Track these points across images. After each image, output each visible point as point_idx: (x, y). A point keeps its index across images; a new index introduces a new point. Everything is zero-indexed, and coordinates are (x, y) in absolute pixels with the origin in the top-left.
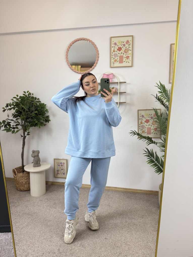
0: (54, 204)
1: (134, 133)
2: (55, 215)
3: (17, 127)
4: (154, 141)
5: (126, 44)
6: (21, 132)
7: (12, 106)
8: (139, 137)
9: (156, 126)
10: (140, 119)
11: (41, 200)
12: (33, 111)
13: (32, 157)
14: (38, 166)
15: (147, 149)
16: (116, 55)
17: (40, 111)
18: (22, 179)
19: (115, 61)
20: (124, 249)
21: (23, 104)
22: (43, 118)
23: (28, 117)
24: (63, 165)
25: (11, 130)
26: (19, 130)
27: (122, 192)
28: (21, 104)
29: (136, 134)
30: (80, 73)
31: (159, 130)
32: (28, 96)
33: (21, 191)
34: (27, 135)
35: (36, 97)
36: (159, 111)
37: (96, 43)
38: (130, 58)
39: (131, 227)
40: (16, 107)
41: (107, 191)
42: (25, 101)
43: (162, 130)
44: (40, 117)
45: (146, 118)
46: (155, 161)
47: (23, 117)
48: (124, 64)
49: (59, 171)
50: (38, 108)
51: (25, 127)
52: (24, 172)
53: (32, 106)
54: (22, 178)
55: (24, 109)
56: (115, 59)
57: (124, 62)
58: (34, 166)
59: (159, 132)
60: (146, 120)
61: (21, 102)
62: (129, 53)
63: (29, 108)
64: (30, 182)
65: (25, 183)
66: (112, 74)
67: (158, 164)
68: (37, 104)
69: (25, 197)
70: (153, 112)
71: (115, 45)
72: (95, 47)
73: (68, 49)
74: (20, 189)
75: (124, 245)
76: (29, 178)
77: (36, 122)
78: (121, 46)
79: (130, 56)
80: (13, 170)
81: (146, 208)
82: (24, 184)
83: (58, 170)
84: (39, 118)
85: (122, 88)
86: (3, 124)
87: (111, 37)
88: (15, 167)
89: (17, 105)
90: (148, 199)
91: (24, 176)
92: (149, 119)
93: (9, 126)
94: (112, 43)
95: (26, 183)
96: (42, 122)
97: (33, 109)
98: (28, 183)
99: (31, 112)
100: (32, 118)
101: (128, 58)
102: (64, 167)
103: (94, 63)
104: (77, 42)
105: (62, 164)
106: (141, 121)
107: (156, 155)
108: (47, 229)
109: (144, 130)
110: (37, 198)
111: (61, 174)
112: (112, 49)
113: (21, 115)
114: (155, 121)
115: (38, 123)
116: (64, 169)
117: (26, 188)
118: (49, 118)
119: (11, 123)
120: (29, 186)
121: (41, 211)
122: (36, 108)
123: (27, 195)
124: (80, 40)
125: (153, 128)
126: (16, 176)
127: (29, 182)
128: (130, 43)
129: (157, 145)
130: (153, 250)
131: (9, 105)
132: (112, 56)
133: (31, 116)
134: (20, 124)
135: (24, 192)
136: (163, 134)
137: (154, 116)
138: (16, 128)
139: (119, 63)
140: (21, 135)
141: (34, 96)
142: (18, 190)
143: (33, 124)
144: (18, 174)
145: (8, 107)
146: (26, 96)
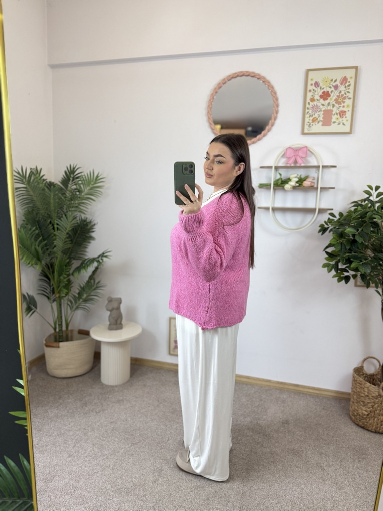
5: (342, 84)
13: (107, 310)
14: (117, 329)
16: (316, 109)
19: (314, 121)
27: (310, 395)
37: (273, 82)
48: (333, 128)
56: (314, 116)
57: (334, 122)
58: (110, 329)
62: (346, 104)
71: (315, 86)
73: (212, 94)
94: (310, 82)
101: (343, 115)
103: (268, 125)
112: (309, 95)
124: (240, 76)
128: (349, 82)
132: (307, 111)
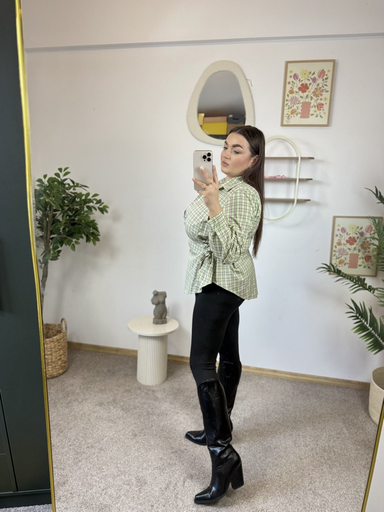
1: (329, 268)
4: (370, 287)
9: (368, 252)
10: (337, 235)
15: (353, 301)
16: (294, 101)
19: (292, 112)
29: (333, 270)
38: (326, 107)
45: (349, 233)
46: (369, 328)
56: (293, 108)
57: (312, 115)
59: (375, 264)
60: (350, 238)
62: (323, 97)
67: (374, 333)
71: (294, 78)
79: (326, 104)
92: (356, 236)
94: (289, 74)
101: (320, 107)
106: (339, 240)
107: (372, 315)
112: (288, 87)
114: (368, 242)
125: (363, 256)
128: (327, 75)
129: (374, 294)
132: (286, 103)
137: (367, 231)
139: (301, 117)
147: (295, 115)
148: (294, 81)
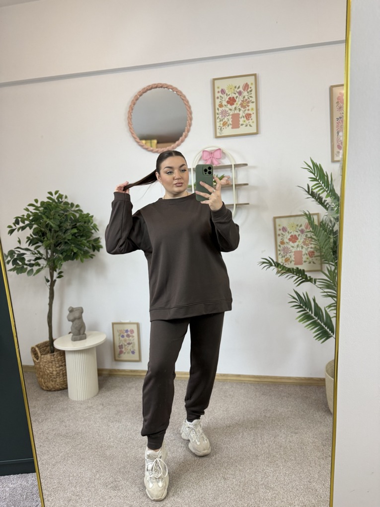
0: (116, 414)
1: (270, 262)
2: (119, 436)
3: (37, 262)
4: (310, 277)
5: (244, 90)
6: (46, 272)
7: (27, 222)
8: (280, 269)
9: (311, 248)
10: (279, 235)
11: (90, 407)
12: (68, 229)
13: (69, 320)
14: (81, 339)
15: (296, 293)
16: (224, 113)
17: (82, 229)
18: (51, 366)
20: (263, 497)
21: (48, 217)
22: (88, 242)
23: (59, 242)
24: (131, 335)
25: (27, 268)
26: (42, 268)
27: (251, 384)
28: (43, 216)
29: (273, 265)
30: (157, 152)
31: (319, 254)
32: (57, 201)
33: (50, 391)
34: (58, 277)
35: (74, 203)
36: (315, 218)
37: (184, 93)
38: (254, 117)
39: (275, 454)
40: (34, 224)
41: (221, 383)
42: (51, 211)
43: (323, 254)
44: (81, 241)
45: (290, 232)
46: (315, 317)
47: (48, 241)
48: (242, 130)
49: (122, 348)
50: (78, 224)
51: (54, 262)
52: (54, 352)
53: (66, 220)
54: (50, 364)
55: (51, 226)
56: (224, 121)
57: (242, 125)
58: (74, 340)
59: (319, 258)
60: (292, 236)
61: (44, 213)
62: (250, 108)
63: (59, 223)
64: (66, 372)
65: (57, 373)
66: (220, 149)
67: (320, 322)
68: (76, 216)
69: (59, 402)
70: (304, 221)
71: (222, 94)
72: (183, 100)
73: (131, 106)
74: (48, 388)
75: (263, 488)
76: (64, 364)
77: (75, 250)
78: (235, 96)
80: (32, 348)
81: (302, 413)
82: (55, 377)
83: (122, 345)
84: (80, 243)
85: (241, 177)
86: (10, 257)
87: (215, 79)
88: (37, 344)
89: (36, 219)
90: (305, 395)
91: (54, 360)
92: (297, 234)
93: (22, 262)
94: (217, 90)
95: (59, 373)
96: (86, 250)
97: (68, 225)
98: (63, 374)
99: (64, 231)
100: (66, 243)
101: (249, 117)
102: (133, 340)
103: (184, 131)
104: (149, 92)
105: (128, 334)
106: (282, 239)
107: (316, 305)
108: (105, 463)
109: (289, 257)
110: (81, 403)
111: (128, 353)
112: (218, 102)
113: (44, 238)
114: (309, 238)
115: (79, 251)
116: (132, 342)
117: (59, 384)
118: (100, 242)
119: (25, 256)
120: (65, 379)
121: (90, 429)
122: (74, 224)
123: (61, 399)
124: (154, 88)
125: (307, 252)
126: (37, 361)
127: (64, 372)
128: (251, 88)
129: (316, 284)
130: (321, 498)
131: (20, 219)
132: (217, 116)
133: (65, 238)
134: (44, 256)
135: (56, 392)
136: (327, 262)
137: (307, 228)
138: (36, 266)
139: (232, 128)
140: (45, 277)
141: (70, 201)
142: (43, 389)
143: (69, 254)
144: (43, 356)
145: (18, 224)
146: (53, 200)
147: (227, 127)
148: (222, 96)
